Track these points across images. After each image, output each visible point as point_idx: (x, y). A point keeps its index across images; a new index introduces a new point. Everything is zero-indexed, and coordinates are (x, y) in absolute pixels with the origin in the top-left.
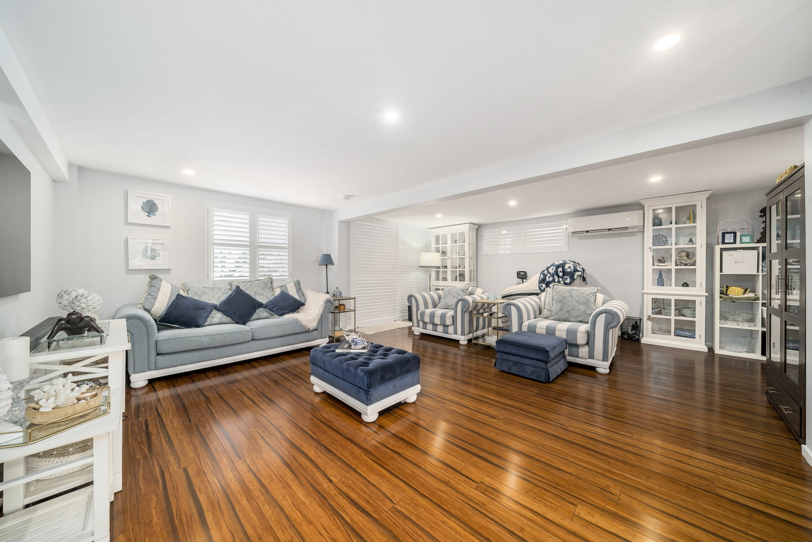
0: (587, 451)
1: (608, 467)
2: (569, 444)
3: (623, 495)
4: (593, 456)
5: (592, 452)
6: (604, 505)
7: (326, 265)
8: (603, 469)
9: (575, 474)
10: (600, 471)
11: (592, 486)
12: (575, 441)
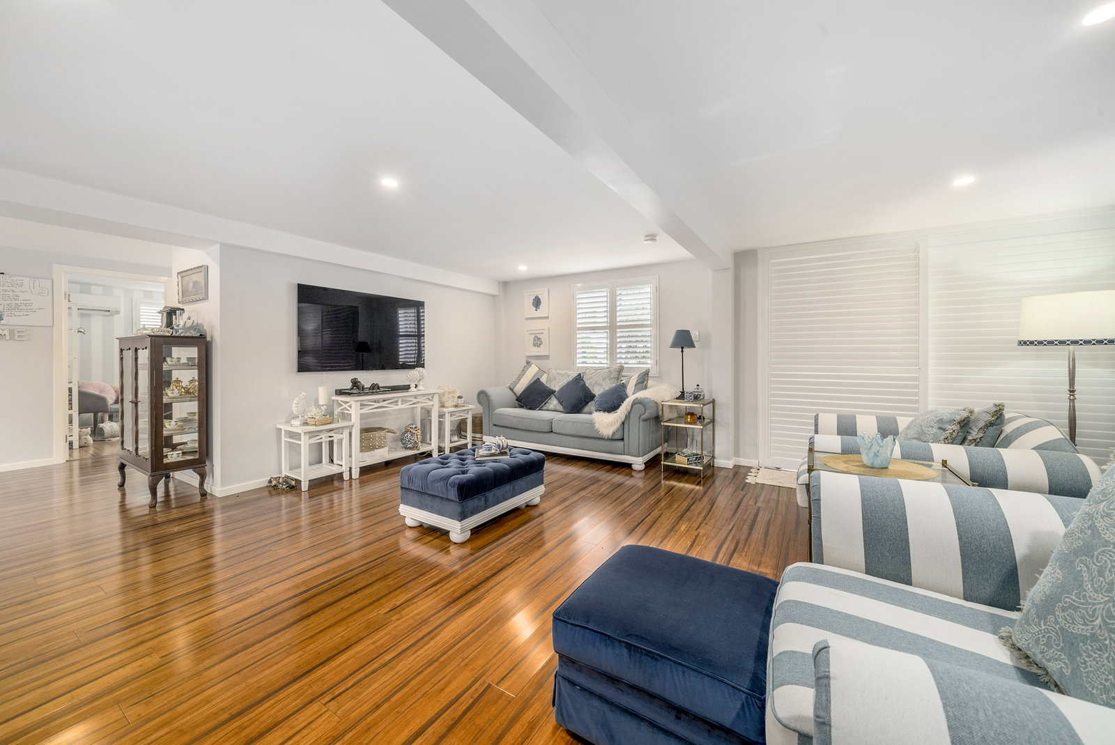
0: (235, 710)
1: (176, 724)
2: (271, 690)
3: (120, 717)
4: (216, 714)
5: (226, 716)
6: (132, 686)
7: (682, 348)
8: (181, 715)
9: (204, 674)
10: (180, 709)
11: (169, 685)
12: (272, 701)
